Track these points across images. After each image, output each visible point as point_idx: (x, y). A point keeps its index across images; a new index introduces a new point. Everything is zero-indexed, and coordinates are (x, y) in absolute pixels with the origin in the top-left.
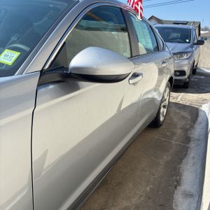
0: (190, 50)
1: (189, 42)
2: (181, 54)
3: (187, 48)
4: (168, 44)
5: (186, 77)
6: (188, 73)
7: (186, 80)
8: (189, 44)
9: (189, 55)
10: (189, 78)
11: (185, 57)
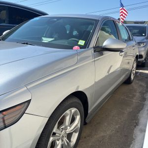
0: (146, 40)
1: (145, 36)
2: (139, 43)
3: (143, 39)
4: (134, 37)
5: (143, 59)
6: (144, 56)
7: (143, 61)
8: (145, 37)
9: (145, 44)
10: (145, 60)
11: (142, 45)
